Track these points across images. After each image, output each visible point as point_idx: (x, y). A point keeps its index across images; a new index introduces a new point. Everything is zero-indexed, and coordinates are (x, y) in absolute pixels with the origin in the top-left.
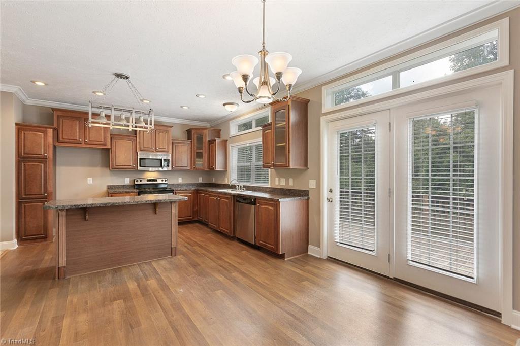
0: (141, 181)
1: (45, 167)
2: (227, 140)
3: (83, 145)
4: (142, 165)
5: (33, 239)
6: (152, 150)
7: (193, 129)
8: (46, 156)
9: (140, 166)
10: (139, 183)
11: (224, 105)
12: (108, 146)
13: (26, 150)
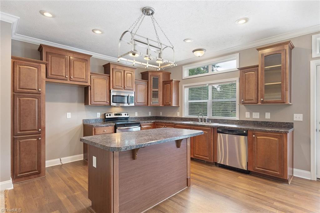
0: (110, 115)
1: (39, 103)
2: (179, 81)
3: (68, 82)
4: (114, 101)
5: (28, 176)
6: (122, 88)
7: (150, 71)
8: (40, 91)
9: (113, 102)
10: (109, 117)
11: (194, 51)
12: (89, 84)
13: (21, 84)
